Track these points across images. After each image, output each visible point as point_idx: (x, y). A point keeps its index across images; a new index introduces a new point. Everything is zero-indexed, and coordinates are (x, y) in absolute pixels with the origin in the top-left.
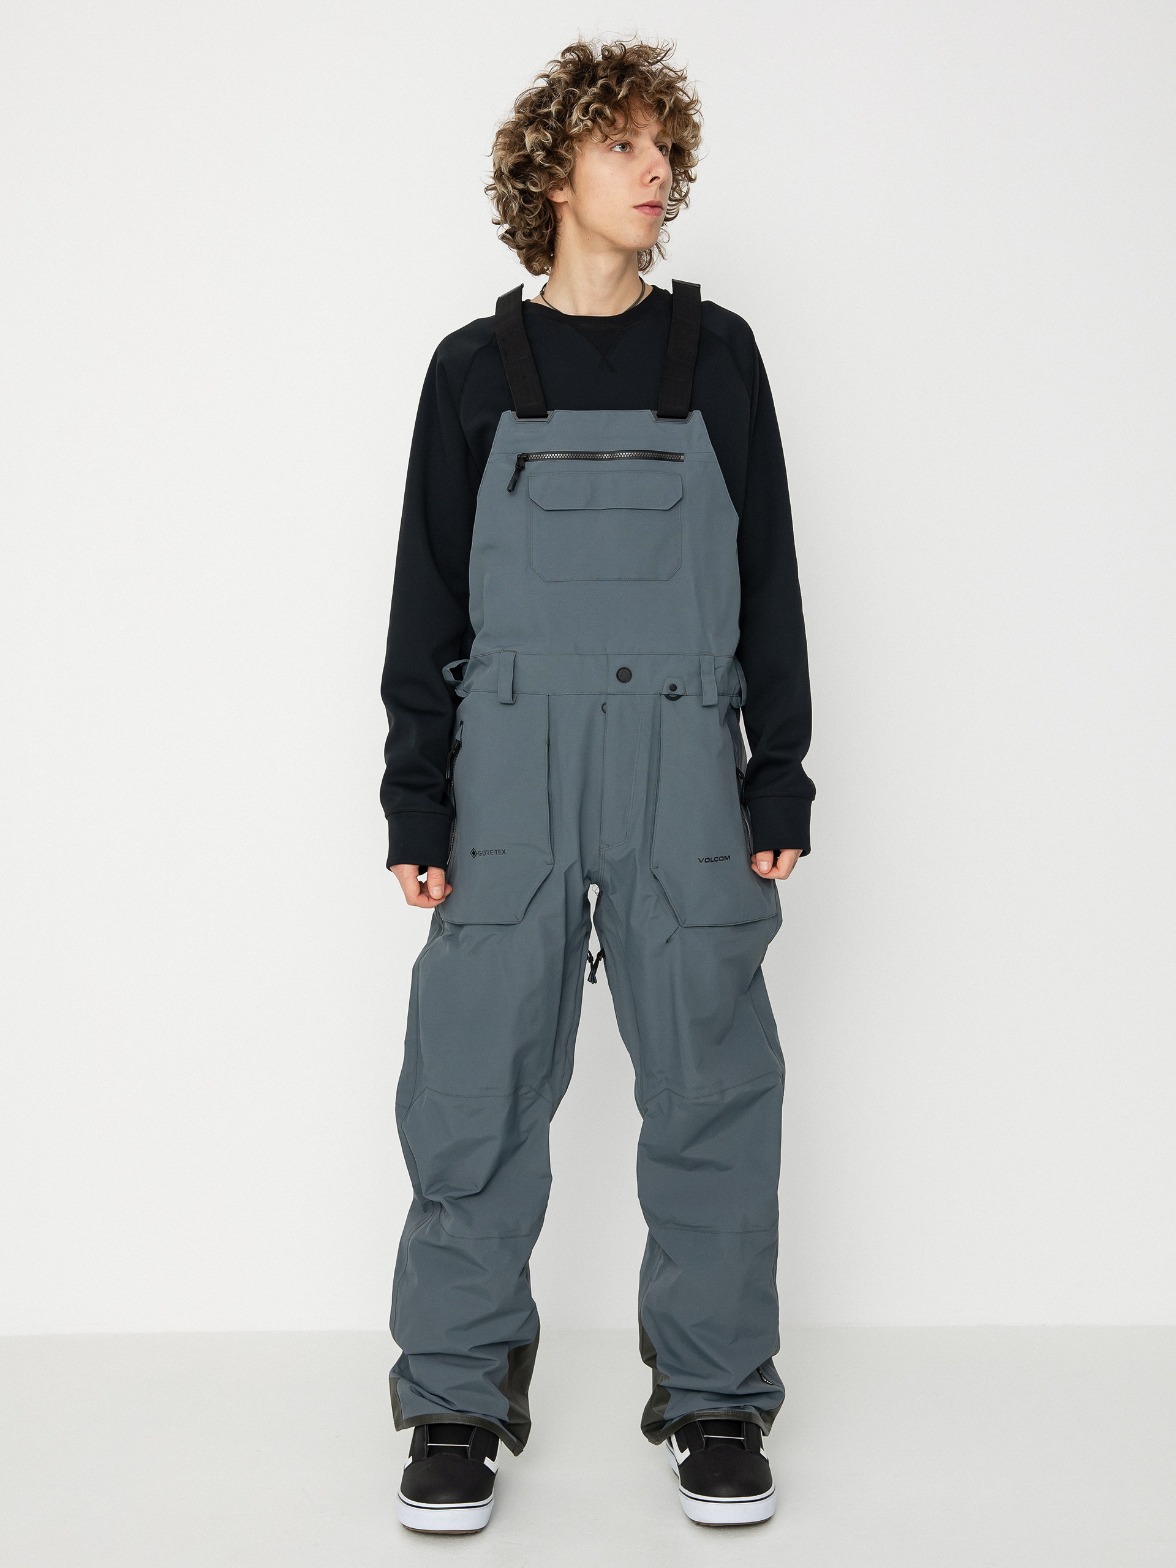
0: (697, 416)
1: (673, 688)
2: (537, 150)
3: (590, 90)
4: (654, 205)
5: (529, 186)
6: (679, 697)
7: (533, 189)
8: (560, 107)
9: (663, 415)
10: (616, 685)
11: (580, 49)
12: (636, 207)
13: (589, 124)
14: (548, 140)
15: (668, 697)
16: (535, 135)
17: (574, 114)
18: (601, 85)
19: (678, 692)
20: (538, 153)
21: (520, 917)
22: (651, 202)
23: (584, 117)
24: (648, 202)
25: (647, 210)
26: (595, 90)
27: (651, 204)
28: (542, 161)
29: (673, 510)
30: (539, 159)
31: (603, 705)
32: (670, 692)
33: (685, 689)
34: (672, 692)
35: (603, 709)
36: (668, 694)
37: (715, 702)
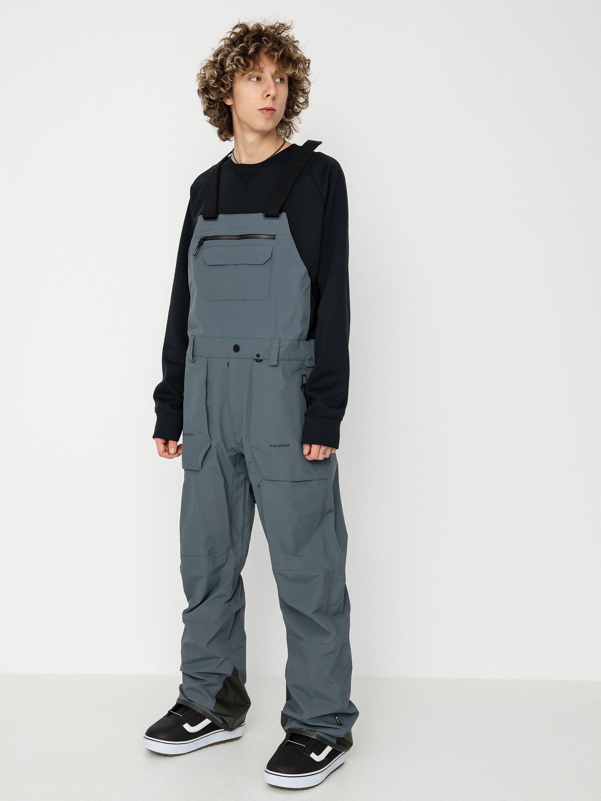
0: (284, 215)
1: (258, 356)
2: (211, 79)
3: (235, 49)
4: (268, 109)
5: (211, 97)
6: (261, 361)
7: (212, 98)
8: (223, 57)
9: (268, 215)
10: (233, 353)
11: (244, 26)
12: (260, 110)
13: (234, 67)
14: (215, 74)
15: (256, 360)
16: (211, 71)
17: (227, 61)
18: (241, 47)
19: (261, 358)
20: (211, 80)
21: (200, 467)
22: (267, 107)
23: (232, 63)
24: (265, 107)
25: (265, 111)
26: (237, 49)
27: (267, 108)
28: (213, 85)
29: (264, 264)
30: (211, 84)
31: (229, 363)
32: (257, 358)
33: (264, 357)
34: (258, 358)
35: (228, 365)
36: (256, 359)
37: (276, 364)
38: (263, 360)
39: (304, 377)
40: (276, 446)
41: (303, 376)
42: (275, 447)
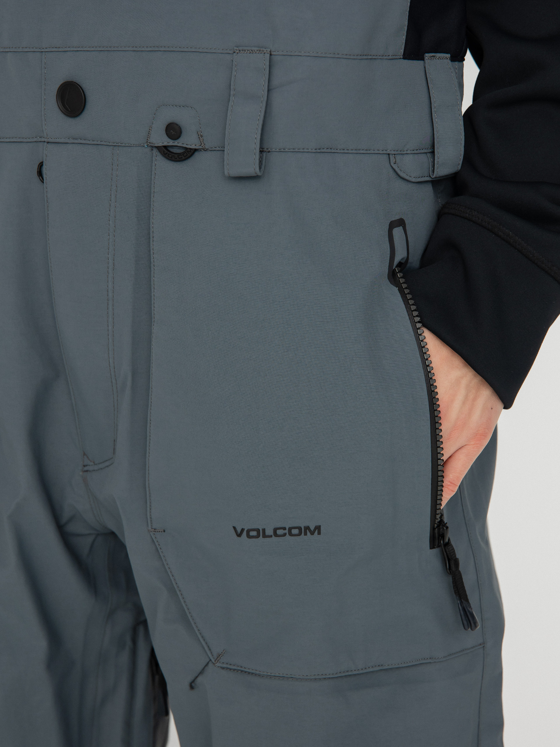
1: (174, 131)
6: (189, 153)
10: (58, 121)
15: (165, 151)
19: (188, 140)
31: (41, 165)
32: (165, 141)
33: (200, 136)
34: (171, 143)
35: (40, 173)
36: (165, 147)
37: (252, 169)
38: (196, 150)
39: (398, 232)
40: (261, 533)
41: (393, 225)
42: (258, 536)
